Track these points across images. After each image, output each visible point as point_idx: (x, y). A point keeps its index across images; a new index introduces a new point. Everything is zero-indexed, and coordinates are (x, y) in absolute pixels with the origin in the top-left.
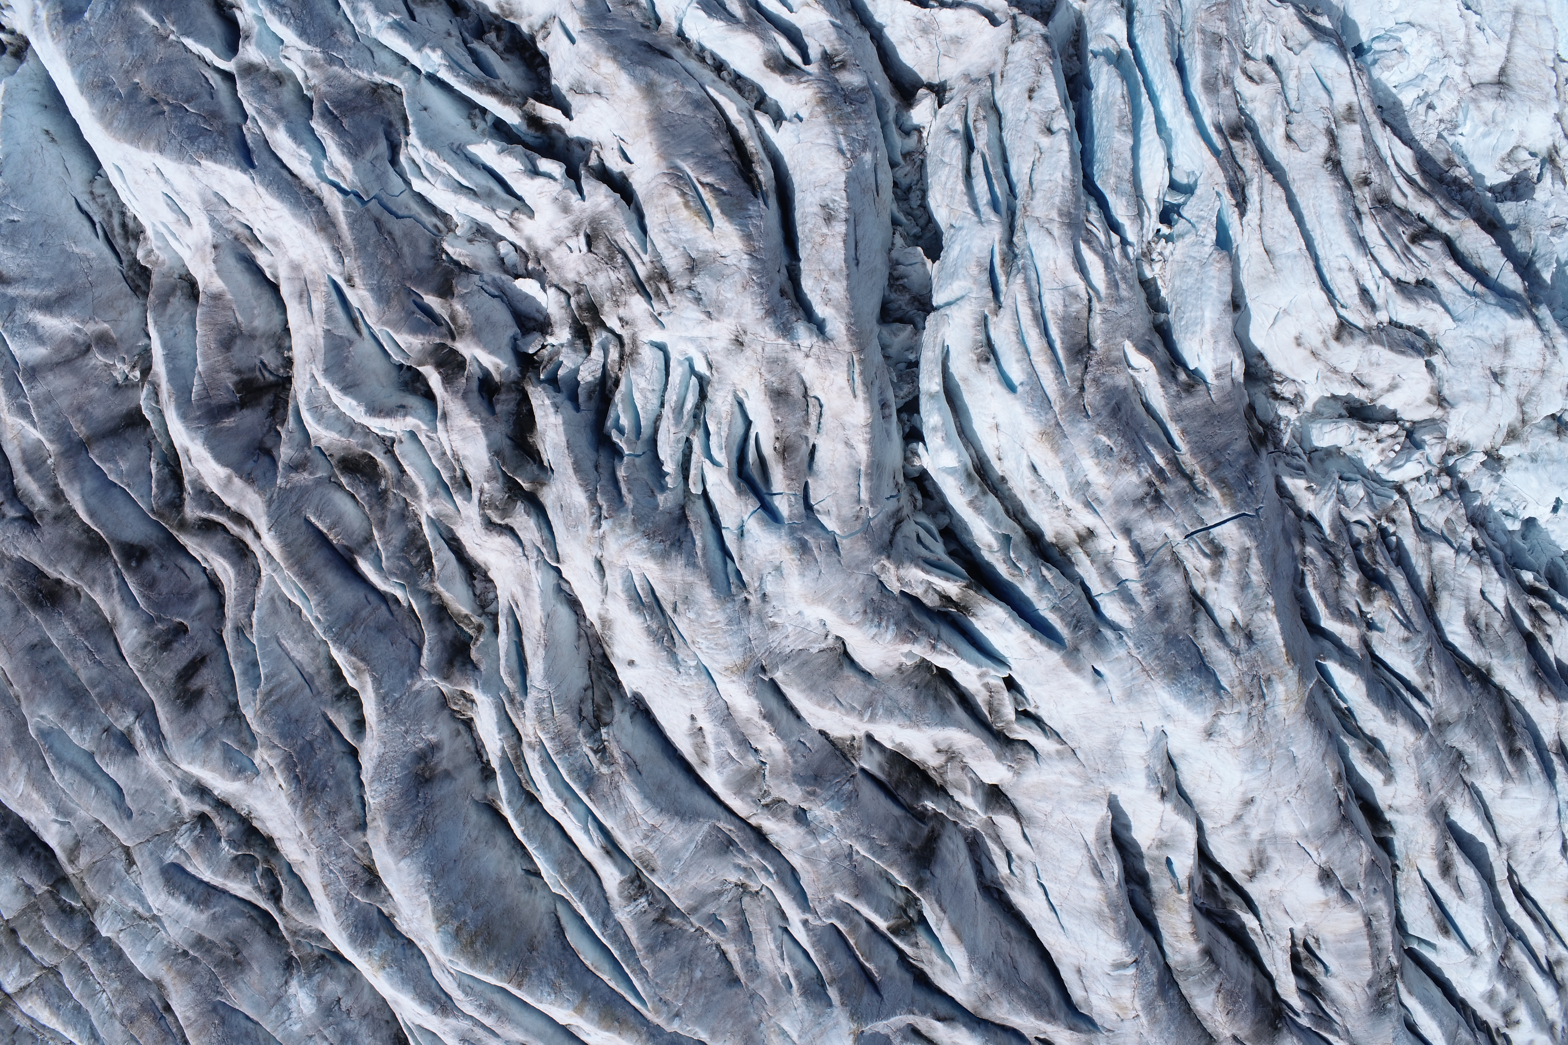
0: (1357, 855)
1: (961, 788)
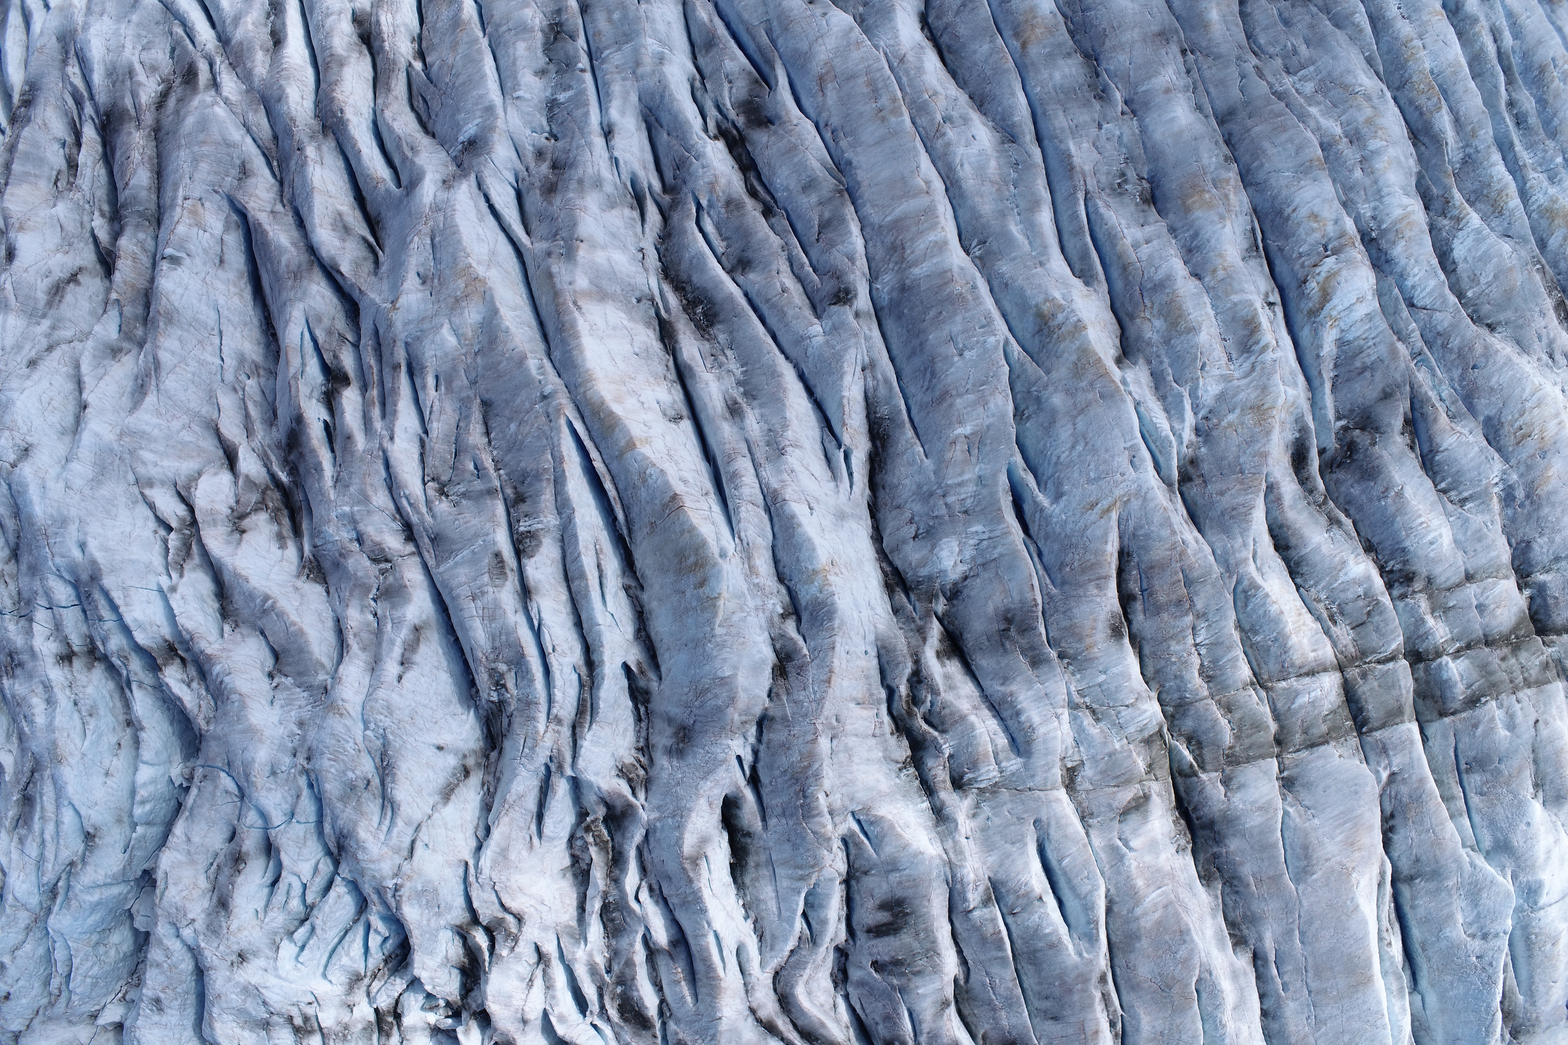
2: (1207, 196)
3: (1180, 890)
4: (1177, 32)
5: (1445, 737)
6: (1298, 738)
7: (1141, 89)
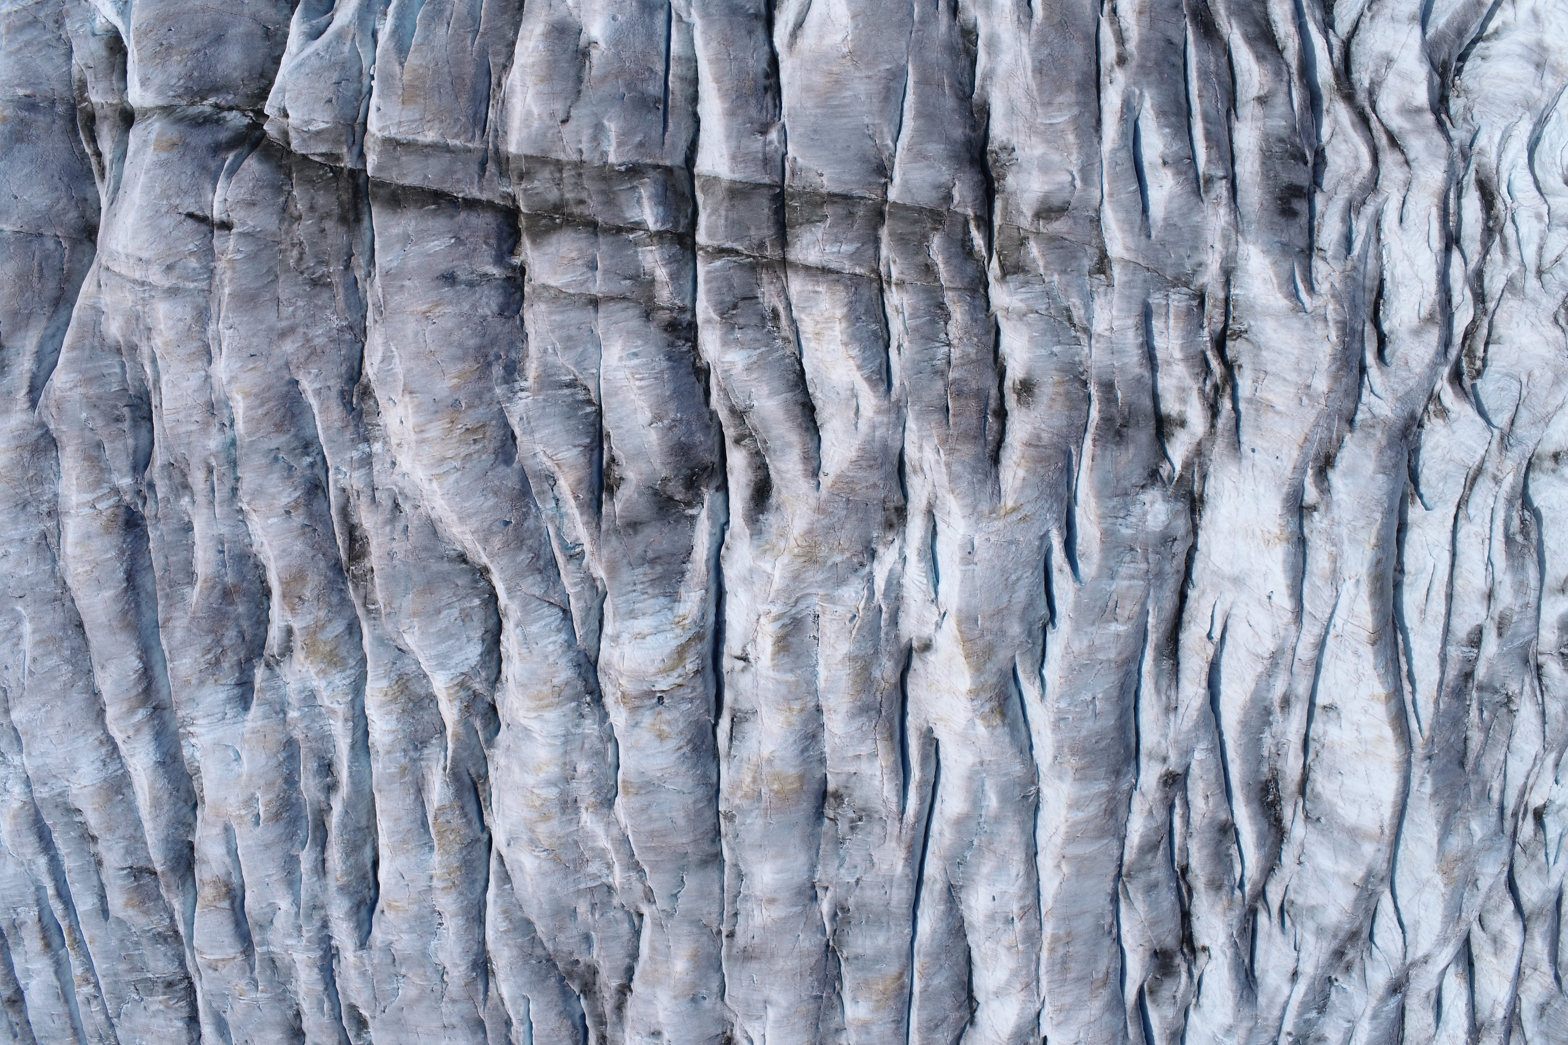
2: (775, 787)
3: (1027, 113)
4: (729, 957)
5: (674, 145)
6: (861, 211)
7: (798, 909)
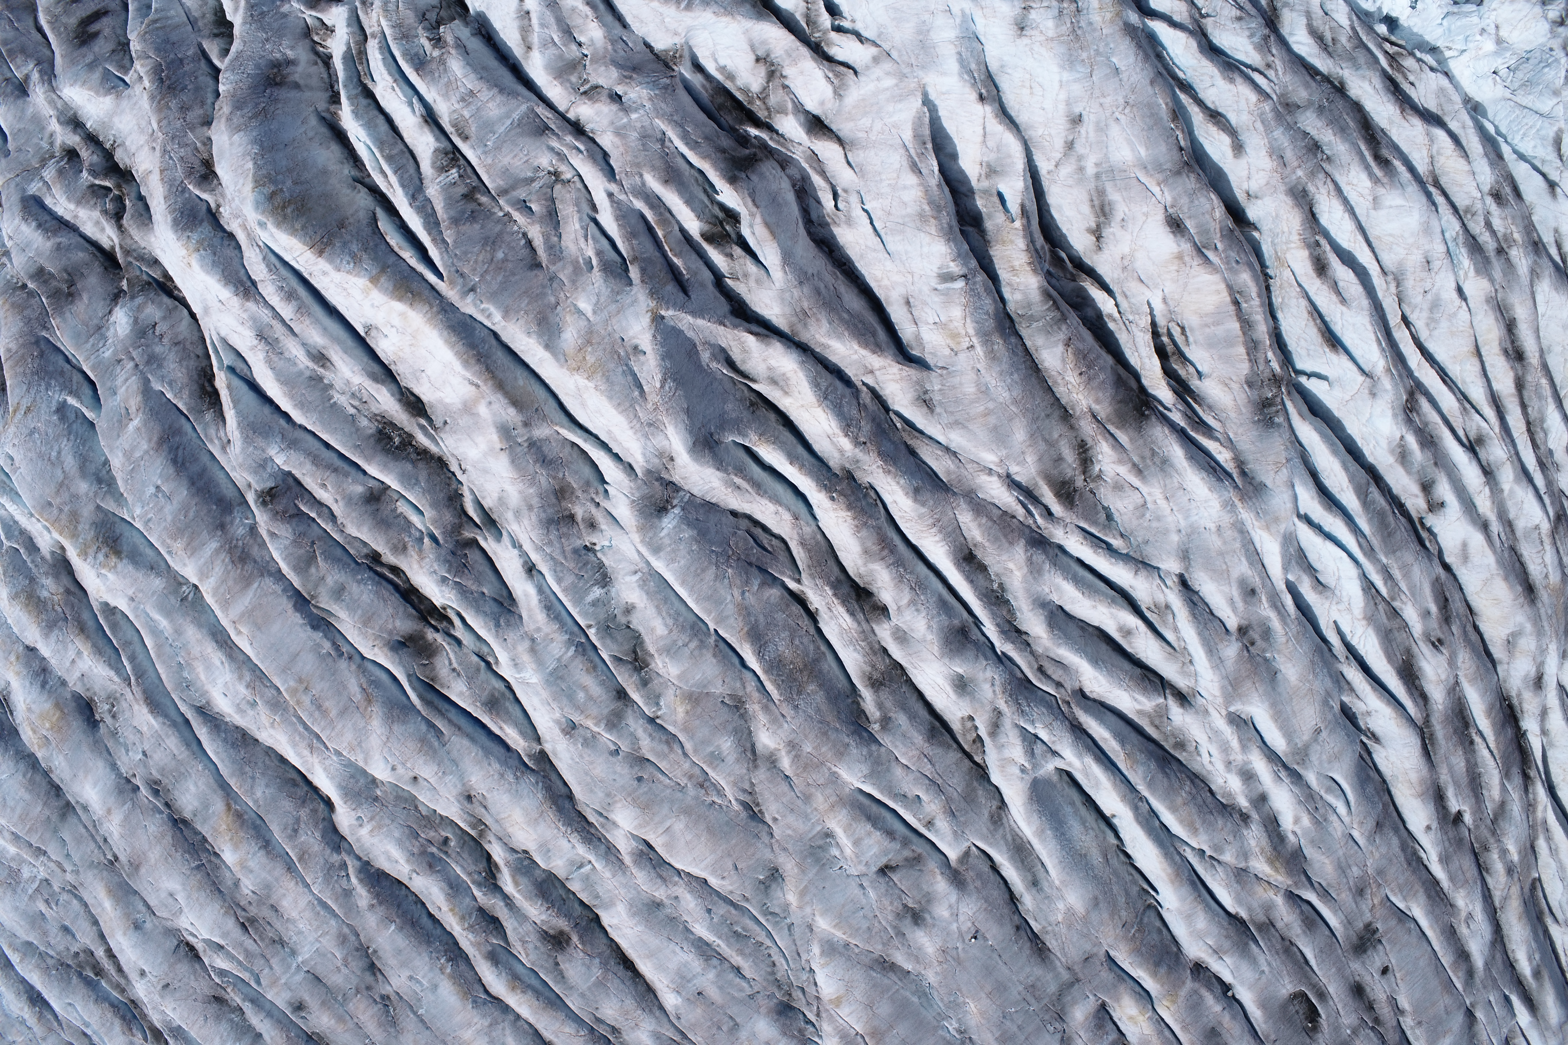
0: (1208, 206)
1: (782, 111)
